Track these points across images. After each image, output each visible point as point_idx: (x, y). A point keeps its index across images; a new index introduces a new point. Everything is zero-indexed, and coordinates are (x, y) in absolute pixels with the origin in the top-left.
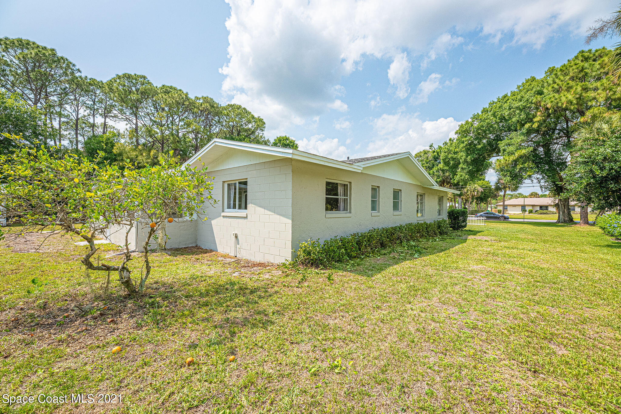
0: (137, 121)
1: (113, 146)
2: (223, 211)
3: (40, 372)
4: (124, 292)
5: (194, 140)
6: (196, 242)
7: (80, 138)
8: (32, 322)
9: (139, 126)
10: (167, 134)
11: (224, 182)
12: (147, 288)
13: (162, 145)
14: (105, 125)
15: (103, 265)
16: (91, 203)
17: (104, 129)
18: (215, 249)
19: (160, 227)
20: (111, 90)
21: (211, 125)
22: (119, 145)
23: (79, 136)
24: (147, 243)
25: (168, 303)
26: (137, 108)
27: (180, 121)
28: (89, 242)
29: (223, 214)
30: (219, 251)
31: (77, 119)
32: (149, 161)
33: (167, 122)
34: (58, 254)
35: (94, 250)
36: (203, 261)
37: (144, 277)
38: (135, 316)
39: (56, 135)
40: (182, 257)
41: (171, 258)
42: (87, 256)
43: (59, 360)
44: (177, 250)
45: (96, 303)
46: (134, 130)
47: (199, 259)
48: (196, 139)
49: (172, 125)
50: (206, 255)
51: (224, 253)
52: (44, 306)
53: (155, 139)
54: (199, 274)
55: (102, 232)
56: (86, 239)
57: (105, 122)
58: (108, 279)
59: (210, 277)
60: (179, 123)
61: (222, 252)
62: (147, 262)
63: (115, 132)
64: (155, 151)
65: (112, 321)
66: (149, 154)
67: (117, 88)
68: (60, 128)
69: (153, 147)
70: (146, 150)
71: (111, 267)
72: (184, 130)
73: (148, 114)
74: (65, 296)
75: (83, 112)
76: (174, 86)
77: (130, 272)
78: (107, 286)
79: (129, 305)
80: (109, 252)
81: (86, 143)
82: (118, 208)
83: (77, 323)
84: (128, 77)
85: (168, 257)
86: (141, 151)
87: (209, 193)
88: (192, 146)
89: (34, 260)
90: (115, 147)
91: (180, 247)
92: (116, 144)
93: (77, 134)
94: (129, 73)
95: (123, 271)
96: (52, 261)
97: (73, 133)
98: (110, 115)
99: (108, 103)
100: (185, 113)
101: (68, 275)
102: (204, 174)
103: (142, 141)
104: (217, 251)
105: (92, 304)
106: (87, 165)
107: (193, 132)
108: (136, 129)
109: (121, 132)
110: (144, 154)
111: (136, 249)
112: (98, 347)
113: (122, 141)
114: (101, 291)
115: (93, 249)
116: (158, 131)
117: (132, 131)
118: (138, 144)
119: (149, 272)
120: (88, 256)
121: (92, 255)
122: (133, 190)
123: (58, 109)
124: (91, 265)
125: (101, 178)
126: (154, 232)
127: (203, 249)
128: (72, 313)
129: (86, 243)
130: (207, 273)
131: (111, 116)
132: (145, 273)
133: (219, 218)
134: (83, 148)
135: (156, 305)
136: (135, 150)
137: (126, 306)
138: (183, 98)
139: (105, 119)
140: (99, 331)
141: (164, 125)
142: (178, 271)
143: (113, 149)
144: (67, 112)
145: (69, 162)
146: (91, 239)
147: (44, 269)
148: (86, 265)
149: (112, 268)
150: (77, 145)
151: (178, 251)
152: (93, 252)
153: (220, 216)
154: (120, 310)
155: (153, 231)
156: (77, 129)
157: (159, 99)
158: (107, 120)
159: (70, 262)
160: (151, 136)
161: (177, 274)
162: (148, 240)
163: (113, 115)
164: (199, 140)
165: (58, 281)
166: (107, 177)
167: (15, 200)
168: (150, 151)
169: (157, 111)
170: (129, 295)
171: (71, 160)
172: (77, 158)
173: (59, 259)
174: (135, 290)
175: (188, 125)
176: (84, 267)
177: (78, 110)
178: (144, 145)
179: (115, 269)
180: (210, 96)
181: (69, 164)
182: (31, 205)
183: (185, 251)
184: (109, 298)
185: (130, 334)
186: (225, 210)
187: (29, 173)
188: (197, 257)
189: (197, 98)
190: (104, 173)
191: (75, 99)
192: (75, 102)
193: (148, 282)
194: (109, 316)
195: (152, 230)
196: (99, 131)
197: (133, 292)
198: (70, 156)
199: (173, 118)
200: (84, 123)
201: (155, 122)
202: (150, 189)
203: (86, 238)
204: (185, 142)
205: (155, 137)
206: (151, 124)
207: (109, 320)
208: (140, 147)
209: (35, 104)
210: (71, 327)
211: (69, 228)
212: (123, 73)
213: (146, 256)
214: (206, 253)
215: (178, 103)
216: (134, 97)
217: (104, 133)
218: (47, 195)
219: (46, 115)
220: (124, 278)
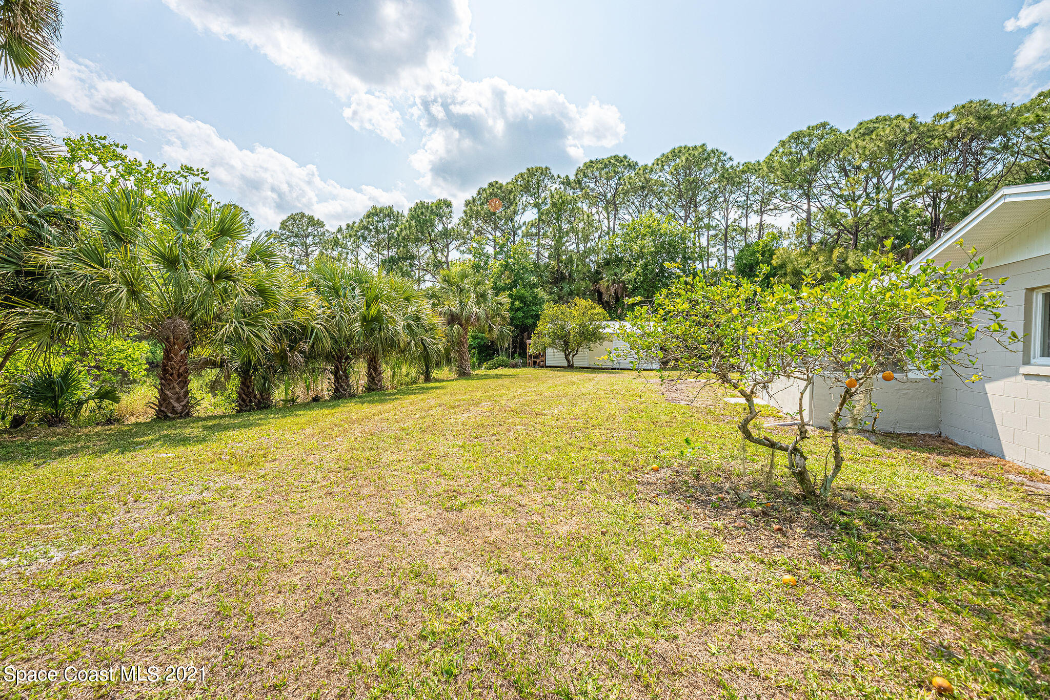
0: (809, 206)
1: (771, 256)
2: (1027, 362)
3: (698, 560)
4: (796, 490)
5: (930, 209)
6: (937, 427)
7: (730, 253)
8: (687, 491)
9: (812, 212)
10: (865, 212)
11: (1031, 290)
12: (834, 495)
13: (856, 235)
14: (761, 226)
15: (766, 439)
16: (752, 343)
17: (760, 232)
18: (994, 452)
19: (862, 388)
20: (771, 169)
21: (979, 163)
22: (781, 251)
23: (728, 250)
24: (837, 415)
25: (878, 537)
26: (810, 183)
27: (894, 179)
28: (748, 400)
29: (1024, 370)
30: (1007, 459)
31: (727, 226)
32: (830, 268)
33: (865, 190)
34: (707, 411)
35: (754, 413)
36: (959, 472)
37: (830, 474)
38: (815, 537)
39: (704, 255)
40: (903, 453)
41: (879, 449)
42: (745, 420)
43: (716, 555)
44: (889, 435)
45: (756, 493)
46: (805, 222)
47: (948, 465)
48: (935, 206)
49: (878, 193)
50: (967, 460)
51: (1028, 466)
52: (697, 476)
53: (841, 227)
54: (951, 499)
55: (764, 387)
56: (744, 396)
57: (761, 222)
58: (772, 461)
59: (987, 516)
60: (893, 184)
61: (1021, 464)
62: (836, 447)
63: (775, 231)
64: (842, 250)
65: (780, 530)
66: (830, 257)
67: (780, 163)
68: (708, 244)
69: (837, 242)
70: (825, 250)
71: (776, 444)
72: (903, 196)
73: (829, 187)
74: (718, 469)
75: (734, 214)
76: (883, 114)
77: (805, 459)
78: (770, 471)
79: (805, 515)
80: (769, 419)
81: (738, 258)
82: (790, 351)
83: (734, 512)
84: (797, 137)
85: (872, 447)
86: (816, 254)
87: (993, 317)
88: (924, 223)
89: (684, 414)
90: (774, 257)
91: (898, 431)
92: (776, 251)
93: (725, 248)
94: (798, 129)
95: (795, 455)
96: (701, 418)
97: (721, 247)
98: (768, 208)
99: (766, 190)
100: (907, 157)
101: (720, 441)
102: (975, 275)
103: (818, 237)
104: (1002, 457)
105: (750, 492)
106: (748, 288)
107: (928, 193)
108: (808, 219)
109: (784, 230)
110: (821, 259)
111: (810, 420)
112: (762, 562)
113: (786, 243)
114: (761, 477)
115: (752, 412)
116: (848, 211)
117: (802, 224)
118: (811, 243)
119: (840, 467)
120: (747, 421)
121: (751, 419)
122: (818, 321)
123: (706, 221)
124: (750, 435)
125: (765, 306)
126: (851, 396)
127: (957, 445)
128: (727, 497)
129: (743, 400)
130: (977, 503)
131: (770, 209)
132: (831, 466)
133: (1013, 379)
134: (733, 266)
135: (854, 531)
136: (806, 254)
137: (799, 514)
138: (903, 130)
139: (762, 216)
140: (763, 537)
141: (859, 197)
142: (895, 478)
143: (772, 259)
144: (716, 221)
145: (725, 288)
146: (750, 396)
147: (695, 426)
148: (743, 432)
149: (778, 446)
150: (726, 263)
151: (892, 438)
152: (752, 415)
153: (1016, 373)
154: (791, 517)
155: (848, 394)
156: (725, 242)
157: (850, 153)
158: (765, 216)
159: (721, 424)
160: (833, 225)
161: (893, 485)
162: (840, 410)
163: (772, 207)
164: (942, 205)
165: (710, 447)
166: (774, 303)
167: (674, 340)
168: (831, 251)
169: (847, 175)
170: (804, 497)
171: (729, 284)
172: (735, 280)
173: (709, 418)
174: (814, 492)
175: (916, 182)
176: (740, 435)
177: (728, 214)
178: (821, 242)
179: (781, 448)
180: (976, 99)
181: (726, 290)
182: (686, 346)
183: (910, 440)
184: (772, 491)
185: (809, 564)
186: (1033, 361)
187: (686, 306)
188: (941, 459)
189: (940, 116)
190: (770, 298)
191: (725, 200)
192: (724, 205)
193: (837, 482)
194: (775, 520)
195: (847, 392)
196: (753, 237)
197: (810, 493)
198: (726, 279)
199: (879, 178)
200: (735, 230)
201: (841, 196)
202: (846, 316)
203: (743, 393)
204: (905, 218)
205: (842, 225)
206: (834, 203)
207: (775, 527)
208: (814, 248)
209: (685, 221)
210: (726, 515)
211: (724, 379)
212: (789, 133)
213: (835, 438)
214: (968, 455)
215: (891, 145)
216: (805, 166)
217: (760, 237)
218: (703, 333)
219: (694, 232)
220: (797, 467)
